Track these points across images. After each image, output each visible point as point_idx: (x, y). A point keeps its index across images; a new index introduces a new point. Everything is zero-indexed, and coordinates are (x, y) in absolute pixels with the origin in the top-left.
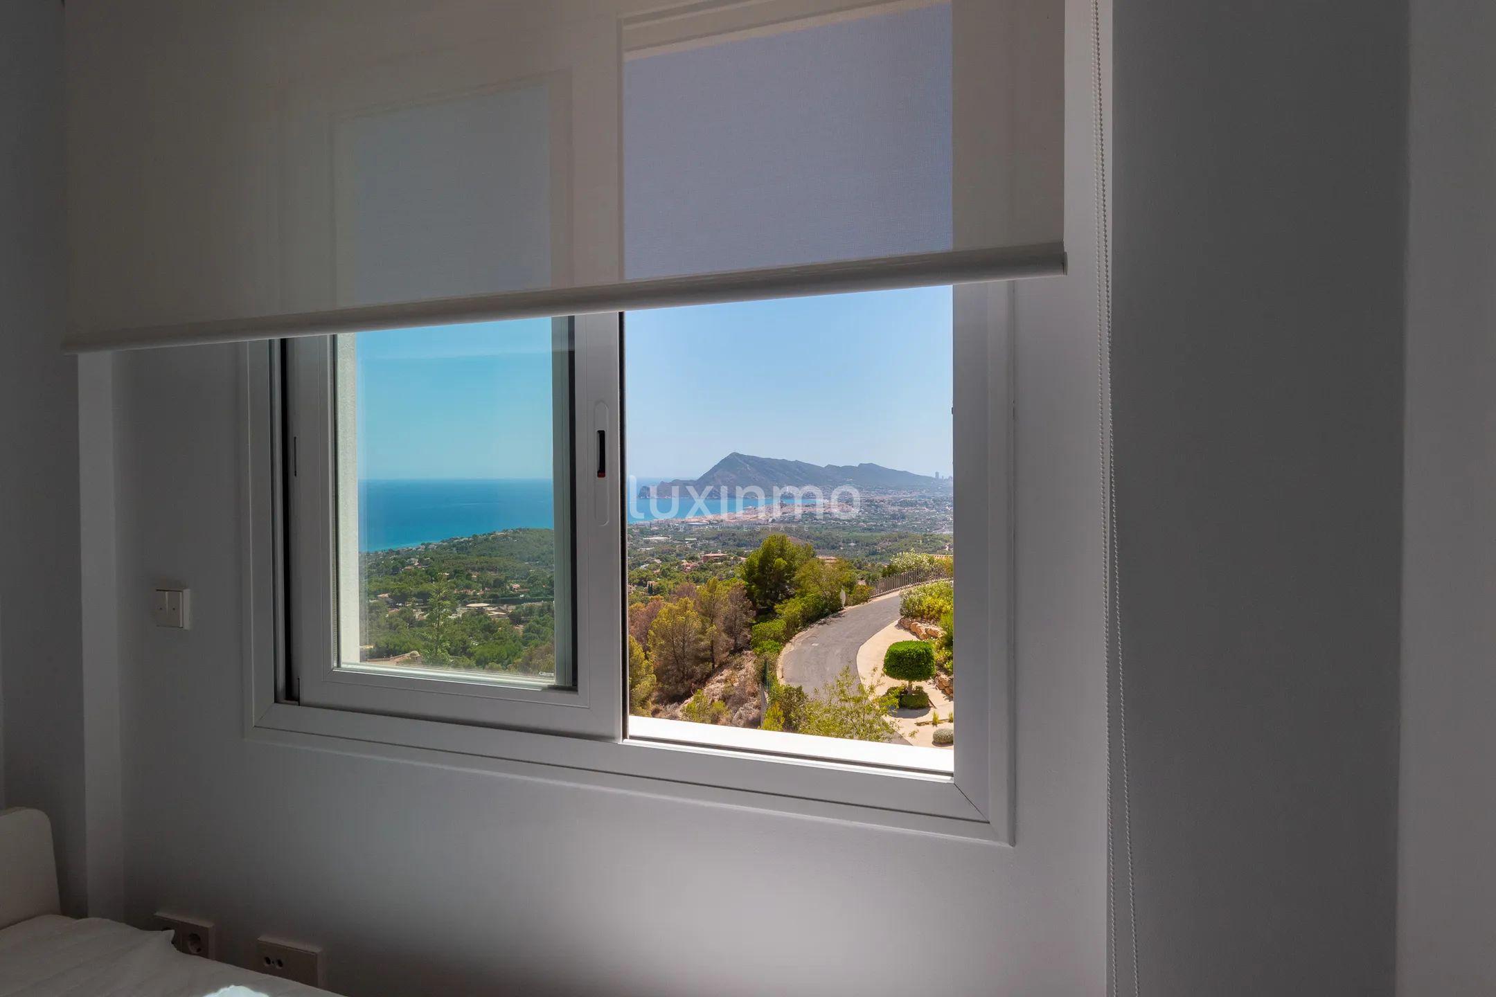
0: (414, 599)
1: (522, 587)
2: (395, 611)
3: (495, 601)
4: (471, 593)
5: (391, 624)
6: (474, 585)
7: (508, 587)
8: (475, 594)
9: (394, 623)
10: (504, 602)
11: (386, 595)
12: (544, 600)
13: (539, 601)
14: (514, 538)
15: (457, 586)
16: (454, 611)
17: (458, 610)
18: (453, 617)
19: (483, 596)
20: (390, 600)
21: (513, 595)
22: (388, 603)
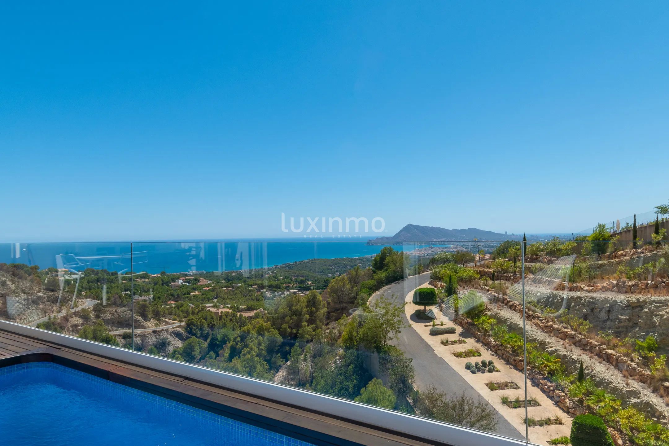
0: (267, 288)
1: (312, 283)
2: (259, 293)
3: (300, 289)
4: (291, 286)
5: (257, 298)
6: (292, 282)
7: (306, 283)
8: (292, 286)
9: (258, 298)
10: (304, 290)
11: (256, 286)
12: (322, 289)
13: (319, 289)
14: (312, 263)
15: (285, 283)
16: (283, 293)
17: (285, 293)
18: (283, 296)
19: (296, 287)
20: (257, 288)
21: (308, 287)
22: (257, 290)
